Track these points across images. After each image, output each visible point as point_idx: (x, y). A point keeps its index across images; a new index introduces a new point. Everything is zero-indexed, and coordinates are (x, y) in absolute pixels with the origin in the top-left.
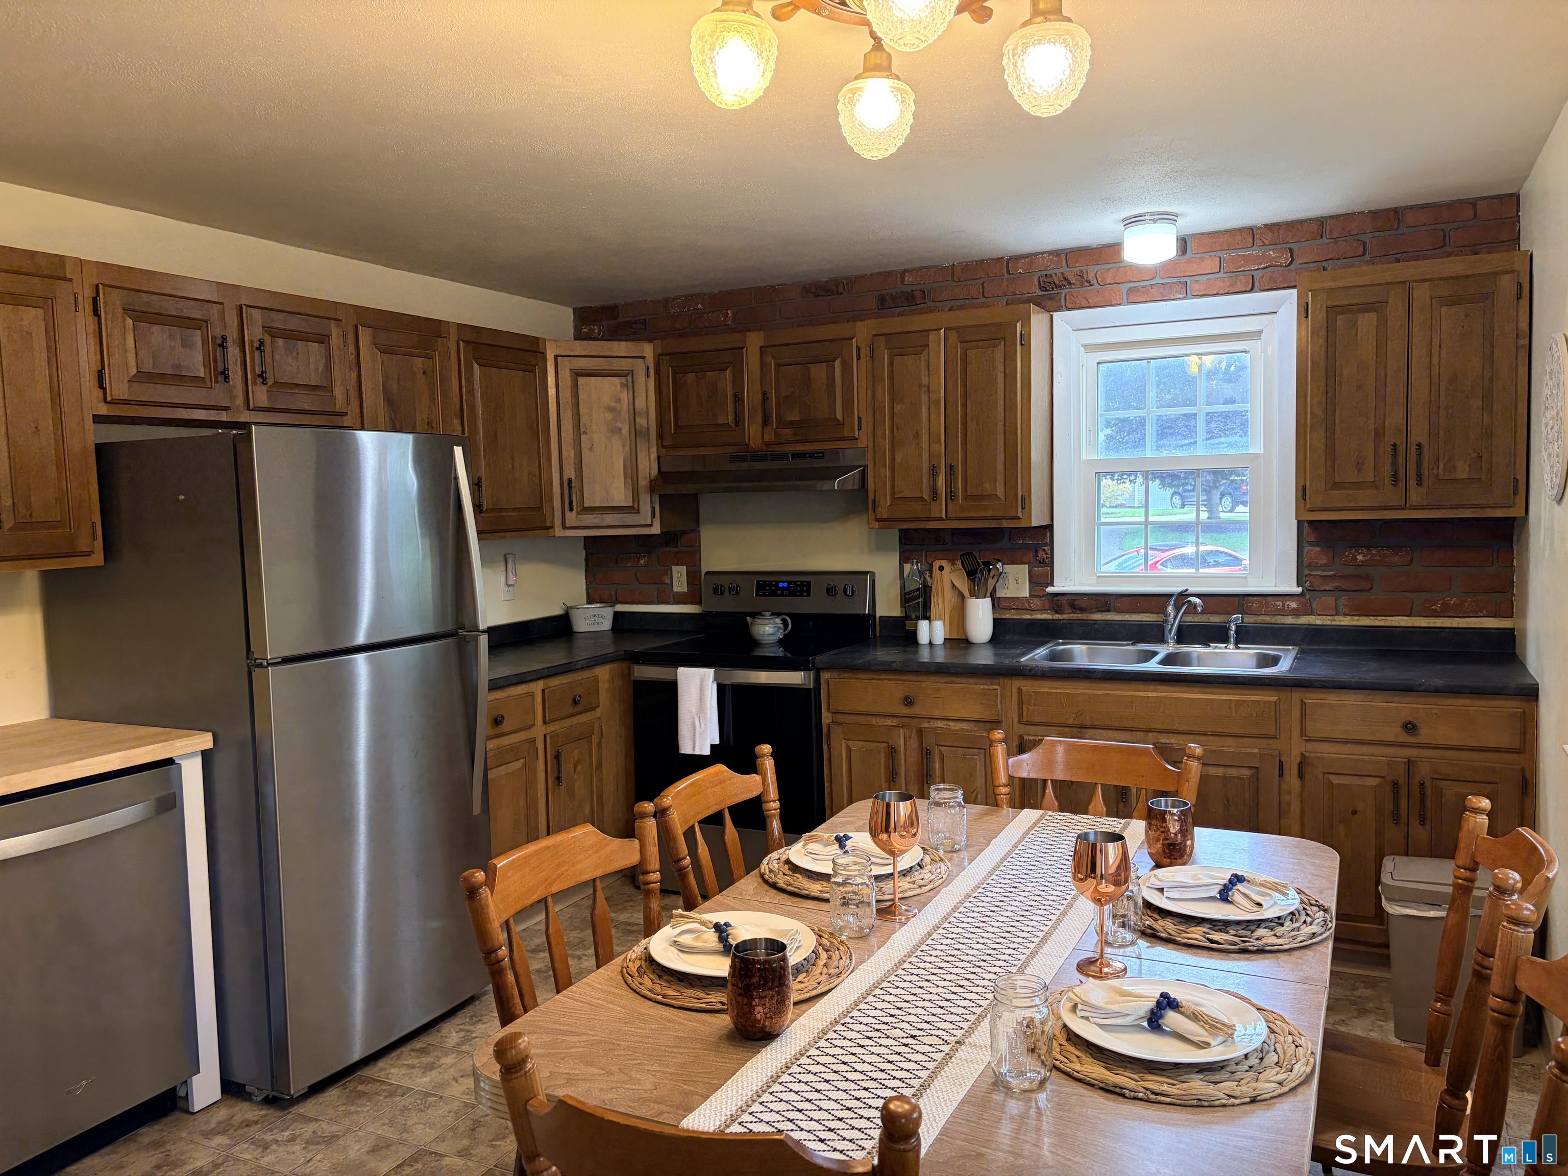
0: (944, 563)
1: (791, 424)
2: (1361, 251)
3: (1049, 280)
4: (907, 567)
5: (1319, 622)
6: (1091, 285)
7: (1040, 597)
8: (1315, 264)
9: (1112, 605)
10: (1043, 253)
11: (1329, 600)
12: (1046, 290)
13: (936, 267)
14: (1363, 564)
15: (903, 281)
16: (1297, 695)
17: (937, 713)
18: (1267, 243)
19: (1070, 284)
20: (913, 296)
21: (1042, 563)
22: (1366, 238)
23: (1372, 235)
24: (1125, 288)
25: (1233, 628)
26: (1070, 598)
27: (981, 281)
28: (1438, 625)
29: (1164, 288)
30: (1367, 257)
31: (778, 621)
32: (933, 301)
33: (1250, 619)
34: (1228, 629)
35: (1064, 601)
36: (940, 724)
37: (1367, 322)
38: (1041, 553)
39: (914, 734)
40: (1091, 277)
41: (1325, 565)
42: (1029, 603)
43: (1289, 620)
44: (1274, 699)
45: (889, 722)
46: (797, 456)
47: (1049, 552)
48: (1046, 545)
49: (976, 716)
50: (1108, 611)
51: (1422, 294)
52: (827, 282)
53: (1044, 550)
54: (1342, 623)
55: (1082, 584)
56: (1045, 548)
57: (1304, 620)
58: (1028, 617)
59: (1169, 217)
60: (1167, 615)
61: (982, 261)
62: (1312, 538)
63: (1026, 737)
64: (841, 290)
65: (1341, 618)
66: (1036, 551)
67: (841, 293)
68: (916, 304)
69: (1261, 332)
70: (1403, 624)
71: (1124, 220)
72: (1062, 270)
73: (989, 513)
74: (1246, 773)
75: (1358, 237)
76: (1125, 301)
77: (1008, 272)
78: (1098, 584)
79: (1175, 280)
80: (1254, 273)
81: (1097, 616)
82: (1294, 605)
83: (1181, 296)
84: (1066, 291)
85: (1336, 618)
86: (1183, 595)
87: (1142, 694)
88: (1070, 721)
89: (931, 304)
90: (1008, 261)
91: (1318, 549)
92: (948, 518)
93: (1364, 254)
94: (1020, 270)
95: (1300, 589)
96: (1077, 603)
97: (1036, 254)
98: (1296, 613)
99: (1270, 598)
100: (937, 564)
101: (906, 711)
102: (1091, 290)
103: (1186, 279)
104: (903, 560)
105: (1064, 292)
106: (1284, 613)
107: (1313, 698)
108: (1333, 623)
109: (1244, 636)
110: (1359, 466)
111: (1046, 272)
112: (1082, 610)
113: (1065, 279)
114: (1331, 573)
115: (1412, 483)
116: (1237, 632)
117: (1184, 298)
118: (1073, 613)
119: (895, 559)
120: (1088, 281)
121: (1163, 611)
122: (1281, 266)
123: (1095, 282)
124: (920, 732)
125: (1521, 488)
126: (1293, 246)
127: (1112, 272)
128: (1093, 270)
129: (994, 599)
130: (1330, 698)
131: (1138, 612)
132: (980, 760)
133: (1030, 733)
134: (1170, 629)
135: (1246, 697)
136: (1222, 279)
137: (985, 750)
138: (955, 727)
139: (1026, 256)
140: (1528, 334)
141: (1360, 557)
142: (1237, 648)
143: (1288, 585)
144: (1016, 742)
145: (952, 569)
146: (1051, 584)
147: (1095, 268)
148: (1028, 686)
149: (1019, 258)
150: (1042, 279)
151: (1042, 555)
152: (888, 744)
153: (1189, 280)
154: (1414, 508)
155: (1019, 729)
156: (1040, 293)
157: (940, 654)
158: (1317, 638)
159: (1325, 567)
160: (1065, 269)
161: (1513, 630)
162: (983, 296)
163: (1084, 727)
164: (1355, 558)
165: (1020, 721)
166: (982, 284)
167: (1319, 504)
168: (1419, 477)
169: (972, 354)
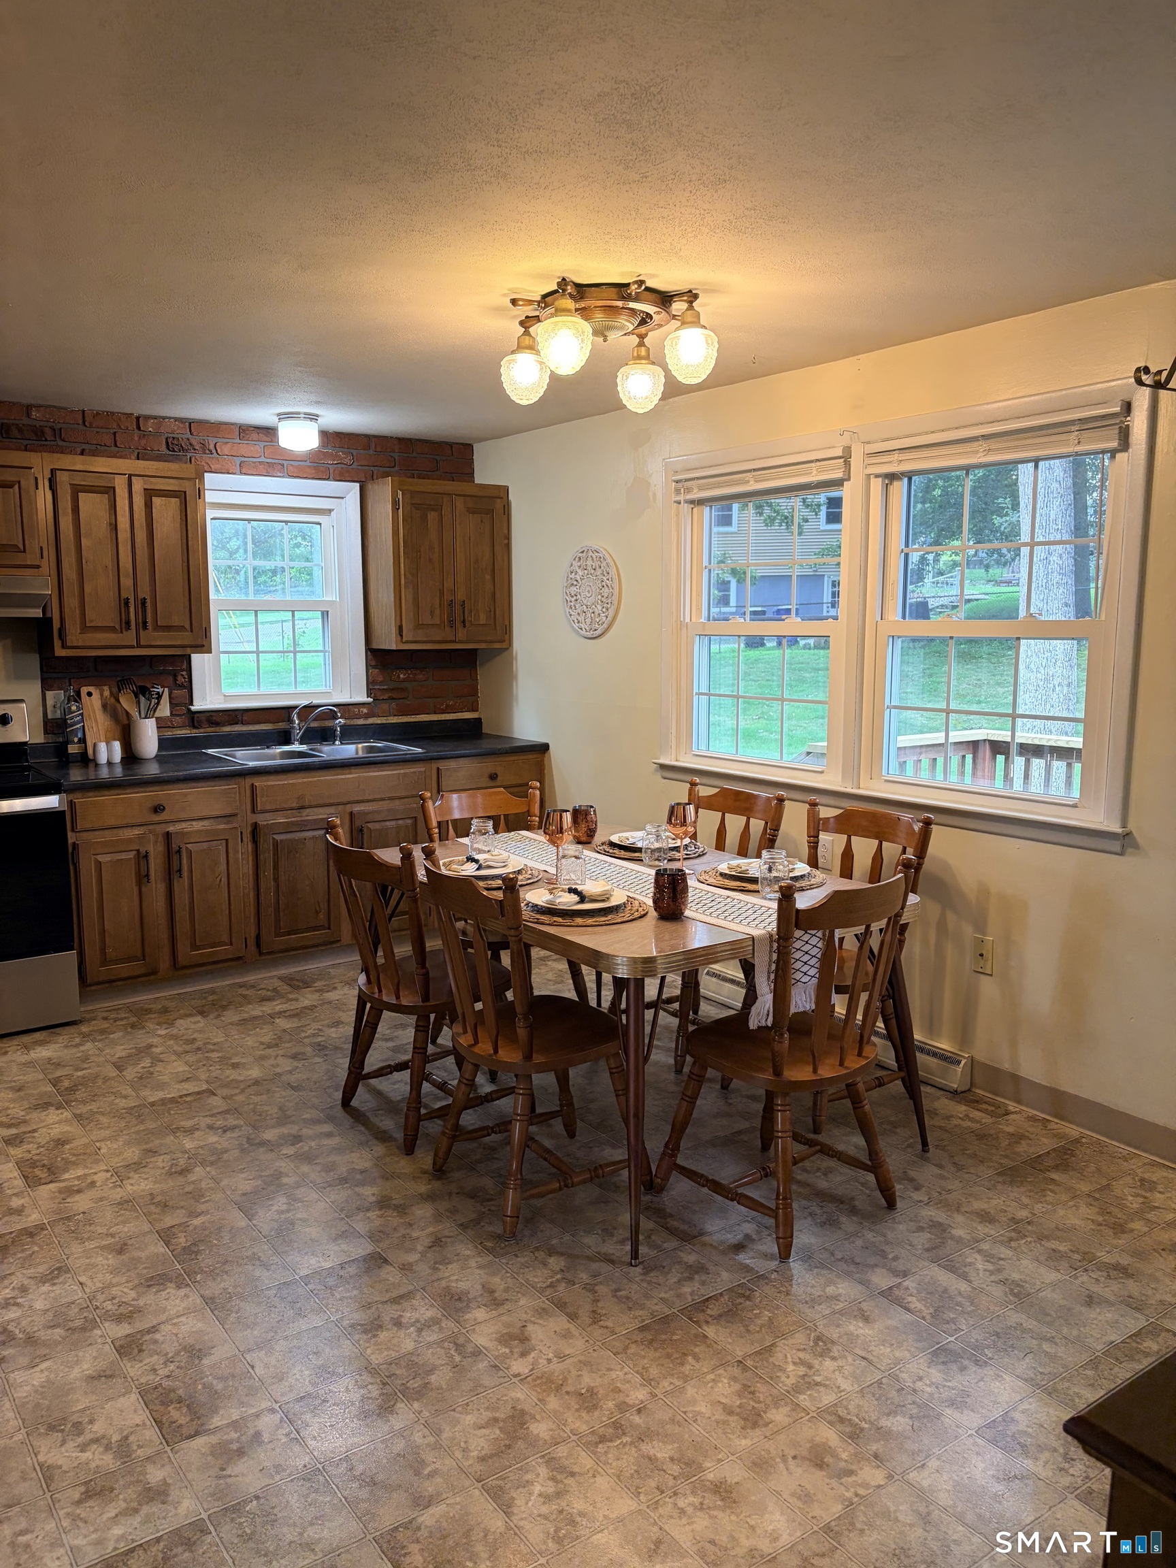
0: (92, 689)
2: (393, 465)
3: (176, 442)
4: (50, 694)
5: (379, 722)
6: (211, 453)
7: (180, 715)
8: (367, 468)
9: (240, 719)
10: (170, 418)
11: (385, 706)
12: (174, 451)
13: (66, 408)
14: (404, 681)
15: (28, 415)
16: (434, 765)
17: (183, 816)
18: (337, 446)
19: (194, 449)
20: (42, 431)
21: (182, 686)
22: (396, 455)
23: (399, 454)
24: (238, 461)
25: (339, 729)
26: (208, 714)
27: (112, 431)
28: (443, 719)
29: (269, 467)
30: (396, 469)
32: (64, 440)
33: (348, 722)
34: (336, 730)
35: (203, 717)
36: (184, 825)
37: (432, 516)
38: (179, 678)
39: (160, 839)
40: (212, 447)
41: (381, 682)
42: (171, 721)
43: (361, 722)
44: (423, 769)
45: (137, 831)
47: (186, 677)
48: (183, 670)
49: (218, 813)
50: (237, 723)
51: (460, 504)
53: (182, 676)
54: (393, 722)
55: (214, 704)
56: (184, 673)
57: (370, 721)
58: (170, 733)
59: (313, 417)
61: (113, 413)
62: (373, 663)
63: (260, 823)
65: (392, 718)
66: (175, 676)
68: (46, 441)
69: (330, 511)
70: (425, 719)
71: (279, 415)
72: (186, 436)
73: (179, 643)
74: (409, 821)
75: (390, 454)
76: (238, 471)
77: (139, 428)
78: (225, 701)
79: (276, 461)
80: (330, 467)
81: (227, 729)
82: (365, 711)
83: (281, 475)
84: (191, 455)
85: (389, 718)
86: (310, 708)
87: (343, 777)
88: (294, 805)
89: (59, 443)
90: (138, 418)
91: (378, 671)
92: (139, 646)
94: (150, 429)
95: (370, 700)
96: (213, 718)
97: (164, 418)
98: (367, 716)
99: (350, 707)
100: (84, 691)
101: (156, 818)
102: (213, 458)
104: (46, 686)
105: (189, 455)
106: (359, 717)
107: (443, 765)
108: (388, 722)
109: (349, 734)
110: (432, 613)
111: (173, 436)
112: (217, 724)
113: (191, 444)
114: (385, 687)
115: (459, 625)
116: (341, 732)
117: (283, 477)
118: (211, 726)
119: (35, 688)
120: (210, 450)
121: (291, 721)
122: (346, 465)
123: (214, 451)
124: (168, 835)
125: (507, 630)
126: (354, 452)
127: (229, 445)
128: (212, 442)
129: (157, 718)
130: (452, 764)
131: (259, 723)
132: (222, 849)
133: (262, 820)
134: (297, 733)
135: (408, 771)
136: (309, 467)
137: (227, 840)
138: (197, 826)
139: (155, 418)
140: (508, 537)
141: (402, 676)
142: (342, 744)
143: (362, 697)
144: (249, 829)
145: (102, 695)
146: (191, 704)
147: (215, 440)
148: (259, 782)
149: (147, 418)
150: (170, 441)
151: (180, 680)
152: (138, 851)
153: (285, 463)
154: (460, 642)
155: (252, 818)
156: (168, 452)
157: (119, 771)
158: (382, 732)
159: (381, 683)
160: (189, 435)
161: (480, 719)
162: (116, 446)
163: (303, 808)
164: (399, 676)
165: (253, 811)
166: (115, 434)
167: (411, 639)
168: (464, 622)
169: (157, 501)
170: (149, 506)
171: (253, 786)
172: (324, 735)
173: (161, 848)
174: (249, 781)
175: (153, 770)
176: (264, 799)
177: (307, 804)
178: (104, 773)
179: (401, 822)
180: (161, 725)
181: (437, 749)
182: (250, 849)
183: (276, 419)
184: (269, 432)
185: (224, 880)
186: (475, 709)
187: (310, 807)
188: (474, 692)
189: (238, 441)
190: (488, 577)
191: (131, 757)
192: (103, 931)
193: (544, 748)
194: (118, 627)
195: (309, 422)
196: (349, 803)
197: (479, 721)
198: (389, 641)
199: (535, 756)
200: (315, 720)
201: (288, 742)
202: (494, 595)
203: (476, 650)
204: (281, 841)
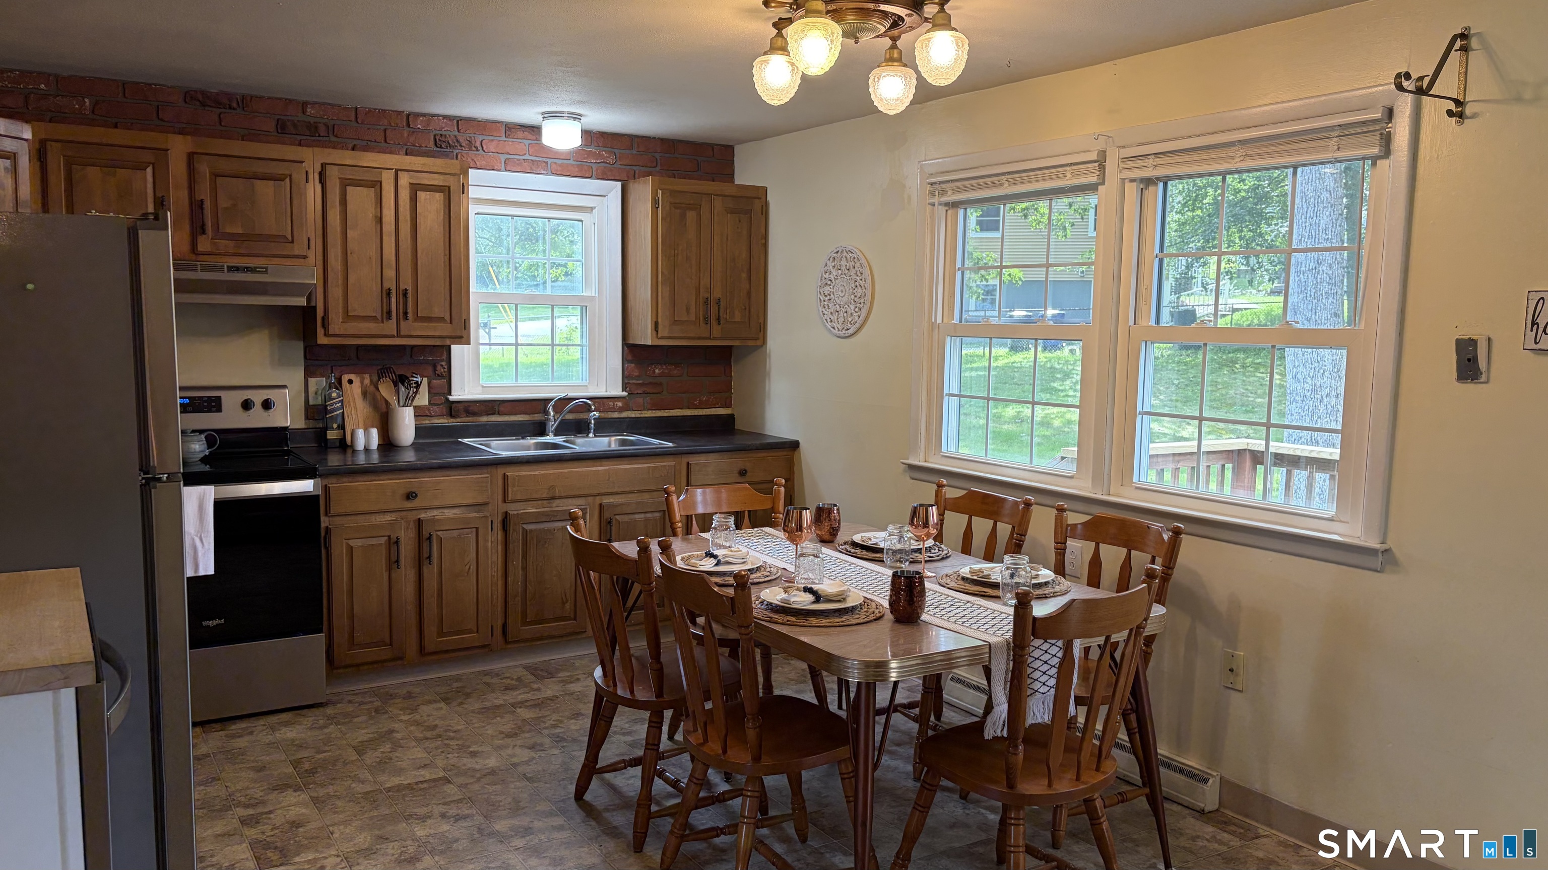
0: (352, 377)
1: (232, 237)
2: (654, 164)
3: (443, 139)
4: (312, 381)
5: (633, 416)
6: (478, 150)
7: (438, 404)
8: (629, 167)
9: (497, 409)
10: (438, 116)
11: (640, 400)
12: (441, 147)
13: (339, 106)
14: (660, 375)
15: (304, 112)
16: (685, 460)
17: (436, 503)
18: (600, 145)
19: (461, 146)
20: (316, 128)
21: (440, 376)
22: (658, 156)
23: (661, 154)
24: (503, 158)
25: (593, 422)
26: (466, 404)
27: (383, 128)
28: (696, 414)
29: (533, 164)
30: (658, 169)
31: (203, 436)
32: (336, 136)
33: (603, 415)
34: (590, 423)
35: (461, 407)
36: (435, 512)
37: (691, 215)
38: (439, 367)
39: (412, 525)
40: (478, 144)
42: (429, 410)
43: (616, 415)
44: (673, 463)
45: (389, 517)
46: (231, 269)
47: (446, 367)
48: (443, 360)
49: (470, 501)
50: (494, 414)
51: (718, 203)
52: (217, 94)
53: (442, 365)
54: (646, 416)
55: (472, 394)
56: (443, 363)
57: (625, 414)
58: (427, 422)
59: (576, 117)
60: (547, 413)
61: (384, 111)
62: (630, 358)
63: (511, 513)
64: (234, 105)
65: (646, 412)
66: (435, 367)
67: (234, 109)
68: (319, 136)
69: (592, 209)
70: (679, 414)
71: (543, 113)
72: (453, 133)
73: (437, 334)
74: (657, 514)
75: (653, 154)
76: (504, 168)
77: (408, 125)
78: (483, 393)
79: (540, 159)
80: (594, 166)
81: (484, 419)
82: (620, 404)
83: (545, 172)
84: (457, 151)
85: (643, 412)
86: (565, 400)
87: (594, 469)
88: (544, 496)
89: (333, 139)
90: (408, 116)
91: (633, 365)
92: (399, 335)
93: (656, 166)
94: (419, 126)
95: (625, 394)
96: (471, 408)
97: (433, 115)
98: (621, 410)
99: (605, 400)
100: (345, 378)
101: (409, 505)
102: (479, 154)
103: (548, 160)
104: (309, 373)
105: (455, 152)
106: (613, 410)
107: (694, 460)
108: (642, 416)
109: (604, 427)
110: (688, 310)
111: (441, 132)
112: (474, 414)
113: (458, 141)
114: (641, 382)
115: (714, 322)
116: (595, 424)
117: (546, 174)
118: (467, 416)
119: (298, 375)
120: (476, 148)
121: (546, 413)
122: (609, 164)
123: (480, 148)
124: (420, 522)
125: (762, 328)
126: (616, 151)
127: (494, 143)
128: (479, 138)
129: (415, 407)
130: (702, 459)
131: (516, 414)
132: (473, 536)
133: (514, 509)
134: (552, 425)
135: (657, 464)
136: (573, 165)
137: (477, 528)
138: (449, 513)
139: (424, 115)
140: (765, 237)
141: (657, 371)
142: (595, 436)
143: (617, 390)
144: (500, 518)
145: (362, 383)
146: (450, 393)
147: (481, 138)
148: (512, 472)
149: (418, 115)
150: (437, 138)
151: (440, 370)
152: (389, 536)
153: (549, 161)
154: (715, 339)
155: (503, 507)
156: (435, 149)
157: (375, 458)
158: (635, 426)
159: (638, 377)
160: (457, 133)
161: (733, 415)
162: (385, 141)
163: (553, 498)
164: (654, 372)
165: (504, 501)
166: (385, 130)
167: (666, 334)
168: (719, 319)
169: (422, 195)
170: (414, 199)
171: (505, 477)
172: (579, 428)
173: (412, 534)
174: (501, 471)
175: (409, 457)
176: (515, 489)
177: (557, 494)
178: (361, 459)
179: (649, 515)
180: (419, 413)
181: (687, 444)
182: (500, 537)
183: (540, 117)
184: (535, 130)
185: (473, 567)
186: (728, 405)
187: (560, 498)
188: (729, 388)
189: (504, 138)
190: (744, 275)
191: (388, 445)
192: (352, 617)
193: (794, 445)
194: (379, 317)
195: (572, 122)
196: (599, 495)
197: (732, 417)
198: (645, 336)
199: (785, 453)
200: (571, 411)
201: (542, 432)
202: (749, 294)
203: (730, 347)
204: (531, 531)
